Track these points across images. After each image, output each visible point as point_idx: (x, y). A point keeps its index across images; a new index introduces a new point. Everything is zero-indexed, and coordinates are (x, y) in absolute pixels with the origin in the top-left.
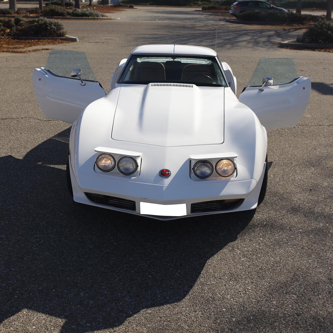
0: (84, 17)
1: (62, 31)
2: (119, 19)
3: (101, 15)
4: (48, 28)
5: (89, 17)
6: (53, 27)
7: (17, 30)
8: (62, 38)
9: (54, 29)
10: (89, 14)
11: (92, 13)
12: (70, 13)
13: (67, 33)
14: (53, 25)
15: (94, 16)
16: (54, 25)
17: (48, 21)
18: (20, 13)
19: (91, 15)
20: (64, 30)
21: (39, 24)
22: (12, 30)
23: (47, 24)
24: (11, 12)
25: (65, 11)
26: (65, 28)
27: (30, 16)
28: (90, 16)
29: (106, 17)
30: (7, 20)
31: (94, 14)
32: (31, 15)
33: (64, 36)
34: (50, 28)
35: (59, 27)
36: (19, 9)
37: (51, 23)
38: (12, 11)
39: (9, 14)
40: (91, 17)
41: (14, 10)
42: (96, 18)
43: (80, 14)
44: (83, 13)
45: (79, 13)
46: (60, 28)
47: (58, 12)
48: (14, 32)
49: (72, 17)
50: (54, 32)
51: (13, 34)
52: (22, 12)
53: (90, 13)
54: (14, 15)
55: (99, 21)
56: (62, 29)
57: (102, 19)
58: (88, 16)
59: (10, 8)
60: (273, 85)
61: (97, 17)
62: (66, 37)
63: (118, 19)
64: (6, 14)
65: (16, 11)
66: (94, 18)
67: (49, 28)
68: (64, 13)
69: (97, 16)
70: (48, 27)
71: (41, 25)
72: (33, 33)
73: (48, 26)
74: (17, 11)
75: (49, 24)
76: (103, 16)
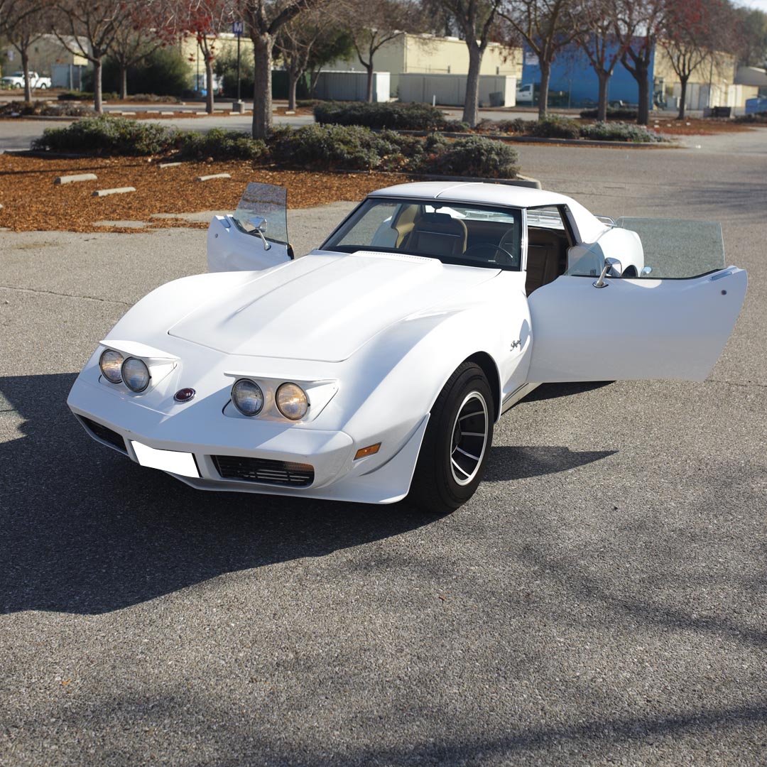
0: (613, 140)
1: (509, 166)
2: (699, 147)
3: (655, 138)
4: (482, 159)
5: (626, 141)
6: (494, 156)
7: (422, 161)
8: (506, 180)
9: (495, 160)
10: (628, 135)
11: (636, 134)
12: (587, 132)
13: (520, 172)
14: (493, 152)
15: (638, 140)
16: (498, 154)
17: (484, 145)
18: (483, 130)
19: (632, 137)
20: (516, 166)
21: (467, 150)
22: (415, 160)
23: (483, 151)
24: (464, 126)
25: (577, 127)
26: (519, 160)
27: (501, 136)
28: (628, 140)
29: (667, 144)
30: (412, 141)
31: (639, 135)
32: (505, 135)
33: (512, 178)
34: (487, 160)
35: (506, 157)
36: (484, 121)
37: (492, 149)
38: (466, 125)
39: (459, 131)
40: (631, 141)
41: (472, 122)
42: (642, 143)
43: (607, 135)
44: (615, 131)
45: (605, 132)
46: (509, 159)
47: (559, 128)
48: (416, 165)
49: (589, 141)
50: (495, 167)
51: (412, 168)
52: (486, 128)
53: (629, 133)
54: (468, 133)
55: (647, 151)
56: (513, 162)
57: (656, 147)
58: (625, 139)
59: (465, 119)
60: (640, 278)
61: (645, 141)
62: (519, 178)
63: (697, 147)
64: (453, 131)
65: (475, 125)
66: (637, 143)
67: (484, 158)
68: (573, 131)
69: (646, 139)
70: (482, 157)
71: (469, 152)
72: (451, 167)
73: (483, 154)
74: (478, 125)
75: (486, 151)
76: (660, 140)
